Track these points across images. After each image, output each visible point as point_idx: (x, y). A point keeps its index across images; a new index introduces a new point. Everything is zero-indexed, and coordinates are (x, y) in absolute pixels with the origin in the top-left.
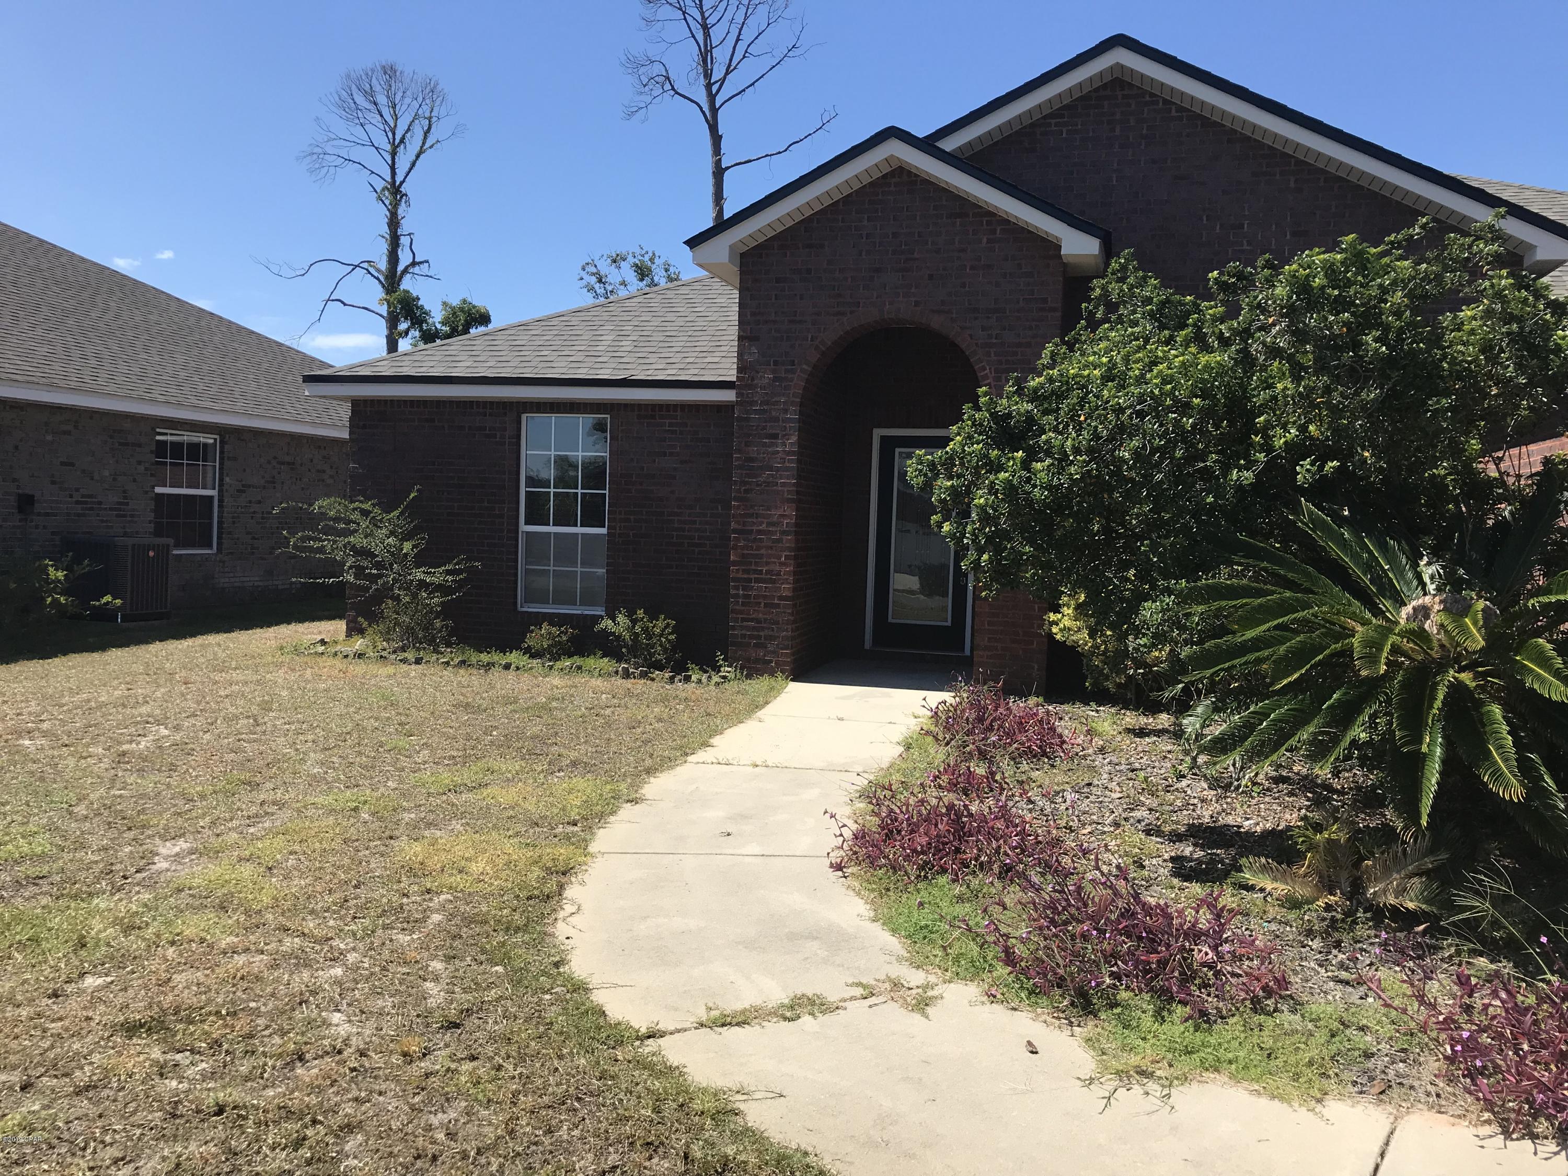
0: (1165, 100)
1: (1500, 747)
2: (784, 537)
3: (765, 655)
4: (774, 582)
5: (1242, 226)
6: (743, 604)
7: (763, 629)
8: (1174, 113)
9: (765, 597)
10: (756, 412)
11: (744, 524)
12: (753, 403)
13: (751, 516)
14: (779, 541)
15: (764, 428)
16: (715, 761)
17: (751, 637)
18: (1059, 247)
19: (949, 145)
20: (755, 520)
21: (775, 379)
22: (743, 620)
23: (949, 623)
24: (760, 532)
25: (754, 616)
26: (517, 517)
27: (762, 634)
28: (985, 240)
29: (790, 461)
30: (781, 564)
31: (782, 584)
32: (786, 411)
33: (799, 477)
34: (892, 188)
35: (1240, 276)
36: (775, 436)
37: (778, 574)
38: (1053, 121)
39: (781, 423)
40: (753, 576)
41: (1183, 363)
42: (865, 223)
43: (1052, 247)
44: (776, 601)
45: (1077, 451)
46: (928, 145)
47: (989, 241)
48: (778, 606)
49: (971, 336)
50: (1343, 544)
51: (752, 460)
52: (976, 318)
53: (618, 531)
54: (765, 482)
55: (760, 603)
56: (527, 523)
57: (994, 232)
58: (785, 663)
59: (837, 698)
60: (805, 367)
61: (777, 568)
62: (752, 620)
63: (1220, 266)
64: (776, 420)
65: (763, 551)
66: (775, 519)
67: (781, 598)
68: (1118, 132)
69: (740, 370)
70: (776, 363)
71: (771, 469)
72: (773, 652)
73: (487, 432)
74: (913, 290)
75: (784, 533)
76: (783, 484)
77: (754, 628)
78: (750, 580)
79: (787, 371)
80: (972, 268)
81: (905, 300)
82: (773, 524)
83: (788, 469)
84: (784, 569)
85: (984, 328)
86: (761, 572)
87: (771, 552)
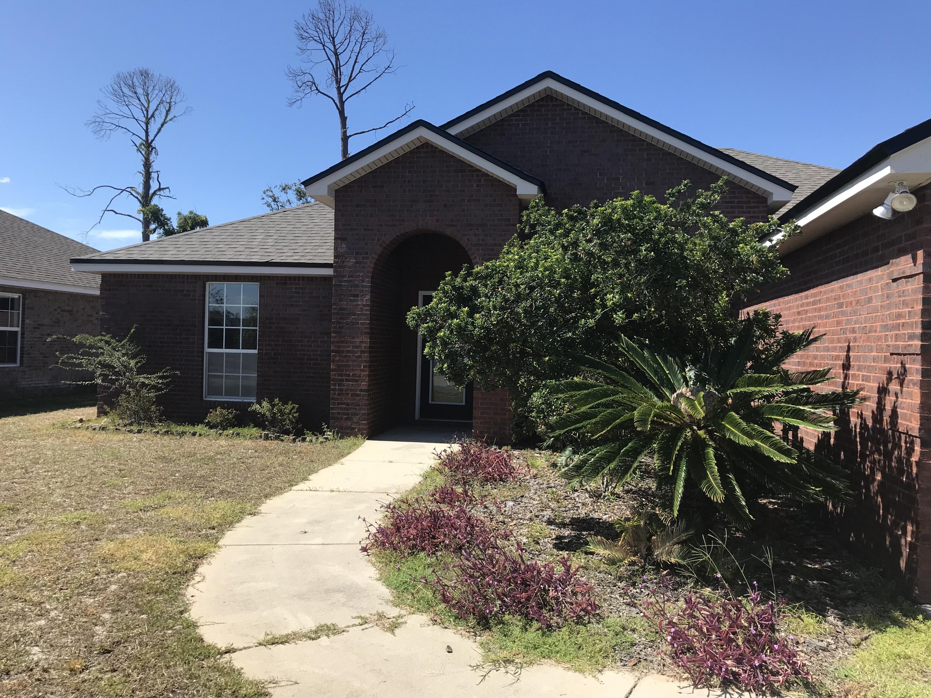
0: (575, 108)
1: (712, 472)
2: (363, 355)
3: (351, 425)
4: (357, 381)
5: (619, 179)
6: (339, 394)
7: (350, 409)
8: (580, 115)
9: (352, 390)
10: (345, 281)
11: (339, 347)
12: (343, 276)
13: (343, 342)
14: (360, 357)
15: (350, 291)
16: (308, 489)
17: (344, 414)
18: (515, 190)
19: (454, 131)
20: (345, 345)
21: (357, 263)
22: (339, 404)
23: (464, 404)
24: (348, 351)
25: (345, 401)
26: (203, 343)
27: (350, 412)
28: (475, 185)
29: (366, 310)
30: (361, 370)
31: (362, 382)
32: (363, 281)
33: (371, 319)
34: (422, 155)
35: (580, 212)
36: (357, 296)
37: (360, 376)
39: (360, 288)
40: (344, 378)
41: (557, 259)
42: (407, 174)
43: (512, 189)
44: (358, 393)
45: (495, 308)
46: (442, 131)
47: (477, 186)
48: (359, 395)
49: (468, 239)
50: (644, 359)
51: (344, 309)
52: (471, 230)
53: (264, 352)
54: (351, 322)
55: (349, 394)
56: (209, 347)
58: (363, 429)
59: (392, 449)
60: (373, 255)
61: (359, 373)
62: (344, 404)
63: (569, 207)
64: (357, 286)
65: (350, 363)
66: (357, 344)
67: (361, 390)
68: (550, 125)
69: (335, 257)
70: (357, 253)
71: (355, 315)
72: (357, 423)
73: (185, 293)
74: (435, 213)
75: (362, 352)
76: (362, 324)
77: (345, 409)
78: (342, 380)
79: (363, 258)
80: (468, 201)
81: (431, 218)
82: (356, 347)
83: (365, 315)
84: (362, 373)
85: (475, 235)
86: (349, 375)
87: (355, 363)
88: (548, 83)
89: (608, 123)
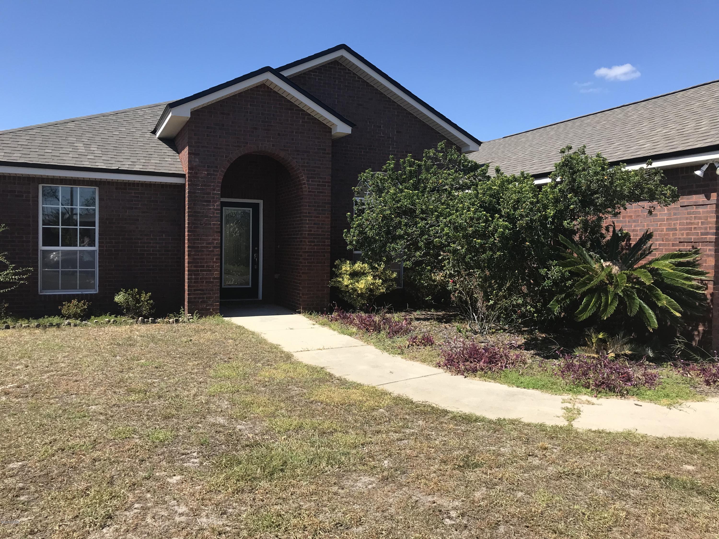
0: (354, 74)
2: (215, 250)
3: (206, 306)
4: (210, 271)
5: (380, 127)
6: (195, 282)
7: (205, 294)
8: (357, 79)
9: (206, 278)
10: (199, 189)
11: (194, 243)
12: (198, 185)
13: (198, 240)
14: (213, 251)
15: (203, 197)
17: (199, 298)
18: (330, 128)
20: (200, 242)
21: (208, 174)
22: (195, 290)
23: (250, 286)
24: (202, 247)
25: (201, 288)
26: (37, 242)
27: (205, 296)
28: (301, 121)
29: (217, 213)
30: (214, 262)
31: (215, 271)
32: (214, 190)
34: (261, 93)
36: (209, 201)
37: (213, 267)
38: (312, 73)
39: (211, 195)
40: (200, 269)
42: (249, 107)
43: (327, 128)
44: (212, 280)
47: (302, 122)
48: (212, 282)
49: (296, 161)
51: (199, 212)
52: (298, 154)
53: (105, 249)
54: (204, 223)
55: (204, 281)
56: (44, 245)
57: (304, 118)
58: (217, 309)
60: (223, 169)
61: (212, 264)
62: (200, 290)
64: (209, 193)
65: (205, 257)
66: (210, 241)
67: (214, 278)
68: (337, 83)
69: (190, 169)
70: (208, 167)
71: (207, 217)
72: (211, 305)
73: (16, 194)
74: (271, 139)
75: (214, 247)
76: (214, 224)
77: (201, 294)
78: (198, 271)
79: (214, 171)
80: (296, 133)
81: (268, 143)
82: (209, 243)
83: (216, 217)
84: (215, 264)
85: (302, 159)
86: (203, 267)
87: (208, 257)
88: (343, 53)
89: (374, 87)
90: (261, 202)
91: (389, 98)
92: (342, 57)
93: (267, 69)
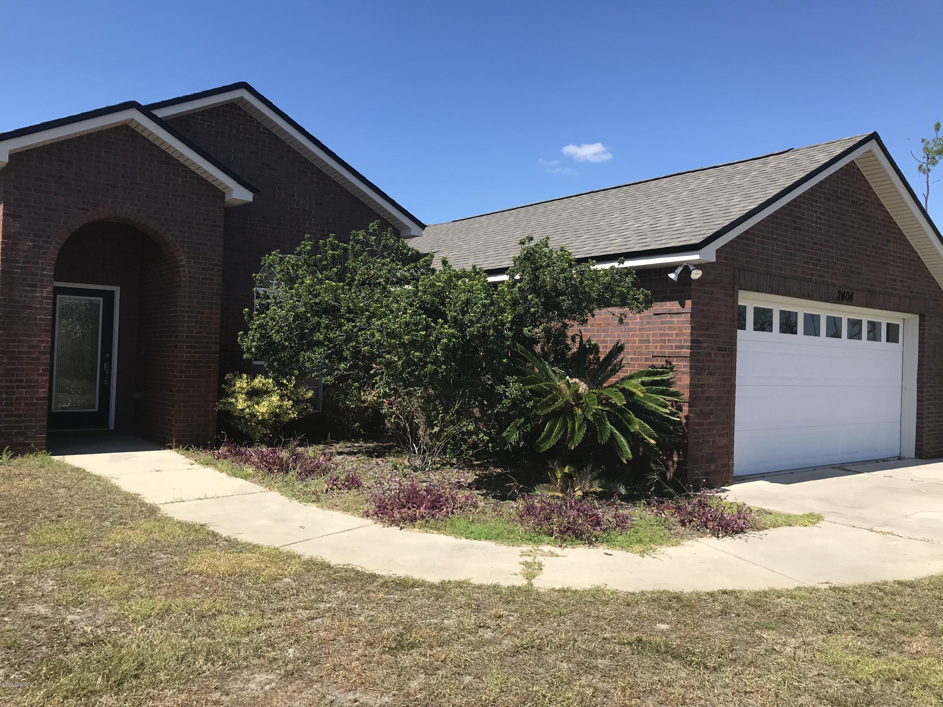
0: (258, 122)
2: (42, 356)
3: (25, 440)
4: (33, 387)
5: (294, 196)
6: (6, 405)
7: (23, 421)
9: (26, 398)
10: (19, 268)
12: (18, 262)
13: (14, 341)
14: (38, 358)
15: (25, 279)
17: (15, 428)
18: (223, 193)
20: (17, 344)
21: (34, 246)
22: (6, 416)
23: (96, 410)
24: (21, 352)
25: (16, 413)
27: (22, 425)
28: (180, 180)
29: (47, 304)
30: (39, 375)
31: (40, 388)
32: (43, 270)
34: (121, 136)
36: (35, 286)
37: (37, 381)
38: (199, 117)
39: (39, 277)
40: (15, 384)
42: (103, 154)
43: (218, 192)
44: (35, 401)
47: (183, 181)
48: (35, 404)
49: (172, 235)
52: (175, 225)
54: (25, 317)
55: (21, 403)
57: (186, 177)
58: (41, 444)
60: (58, 240)
61: (36, 377)
62: (15, 416)
64: (36, 274)
65: (24, 366)
66: (35, 344)
67: (39, 399)
68: (234, 132)
69: (5, 237)
70: (35, 235)
71: (31, 308)
72: (33, 437)
74: (136, 202)
75: (41, 353)
76: (41, 319)
77: (16, 422)
78: (13, 387)
79: (44, 242)
80: (173, 195)
81: (131, 207)
82: (33, 347)
83: (45, 309)
84: (41, 378)
85: (180, 232)
86: (22, 381)
87: (29, 366)
88: (243, 93)
89: (285, 142)
90: (117, 290)
91: (306, 159)
92: (242, 98)
93: (131, 105)
